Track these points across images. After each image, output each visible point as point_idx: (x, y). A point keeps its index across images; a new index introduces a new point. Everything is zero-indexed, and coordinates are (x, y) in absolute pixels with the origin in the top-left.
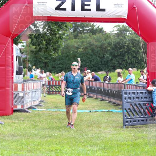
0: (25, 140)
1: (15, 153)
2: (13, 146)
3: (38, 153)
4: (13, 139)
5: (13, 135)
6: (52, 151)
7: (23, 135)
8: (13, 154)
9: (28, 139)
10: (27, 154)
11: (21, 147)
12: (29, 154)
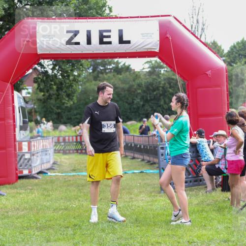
0: (33, 214)
1: (21, 233)
2: (17, 223)
3: (51, 231)
4: (18, 214)
5: (18, 209)
6: (68, 227)
7: (31, 209)
8: (18, 233)
9: (38, 213)
10: (37, 233)
11: (29, 224)
12: (39, 233)
